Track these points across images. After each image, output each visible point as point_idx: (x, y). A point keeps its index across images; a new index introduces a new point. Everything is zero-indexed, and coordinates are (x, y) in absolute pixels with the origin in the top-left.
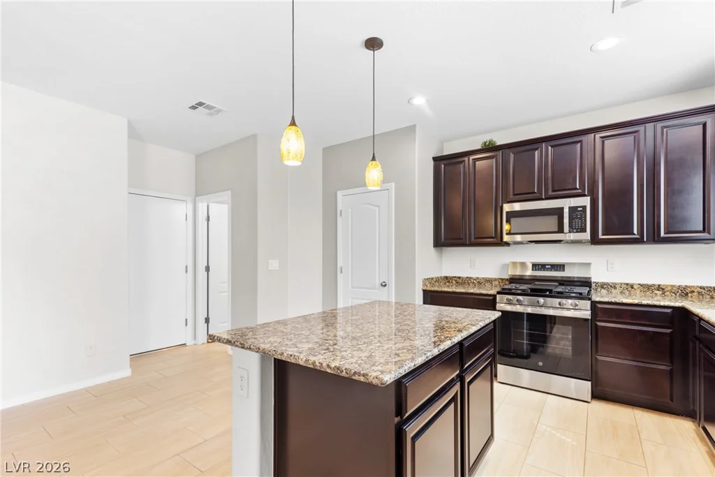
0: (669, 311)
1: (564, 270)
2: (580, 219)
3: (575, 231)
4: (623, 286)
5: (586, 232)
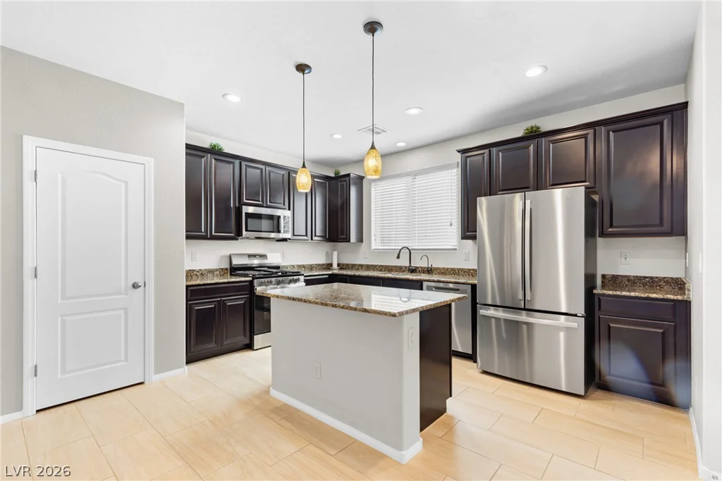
0: (327, 276)
1: (267, 259)
5: (289, 233)
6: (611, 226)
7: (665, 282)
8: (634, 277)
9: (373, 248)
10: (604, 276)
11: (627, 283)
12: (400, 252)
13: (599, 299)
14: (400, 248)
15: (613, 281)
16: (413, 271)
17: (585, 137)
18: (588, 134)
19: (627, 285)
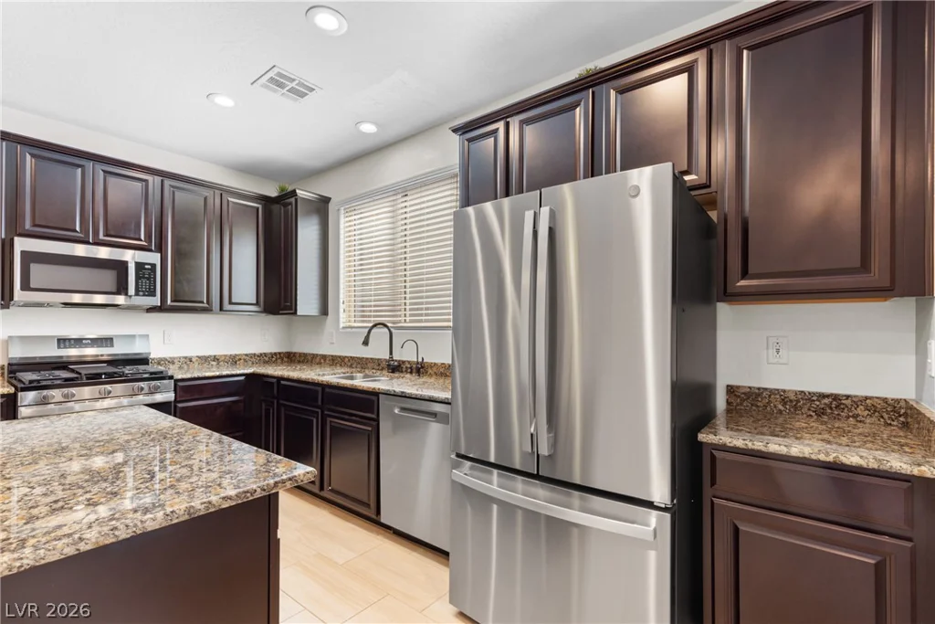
0: (242, 378)
1: (112, 346)
2: (148, 279)
3: (141, 293)
4: (182, 360)
5: (155, 296)
6: (745, 274)
7: (867, 409)
8: (796, 393)
9: (342, 325)
10: (731, 390)
11: (780, 407)
12: (369, 332)
13: (713, 458)
14: (371, 325)
15: (751, 404)
16: (395, 368)
17: (689, 69)
18: (696, 61)
19: (780, 412)
